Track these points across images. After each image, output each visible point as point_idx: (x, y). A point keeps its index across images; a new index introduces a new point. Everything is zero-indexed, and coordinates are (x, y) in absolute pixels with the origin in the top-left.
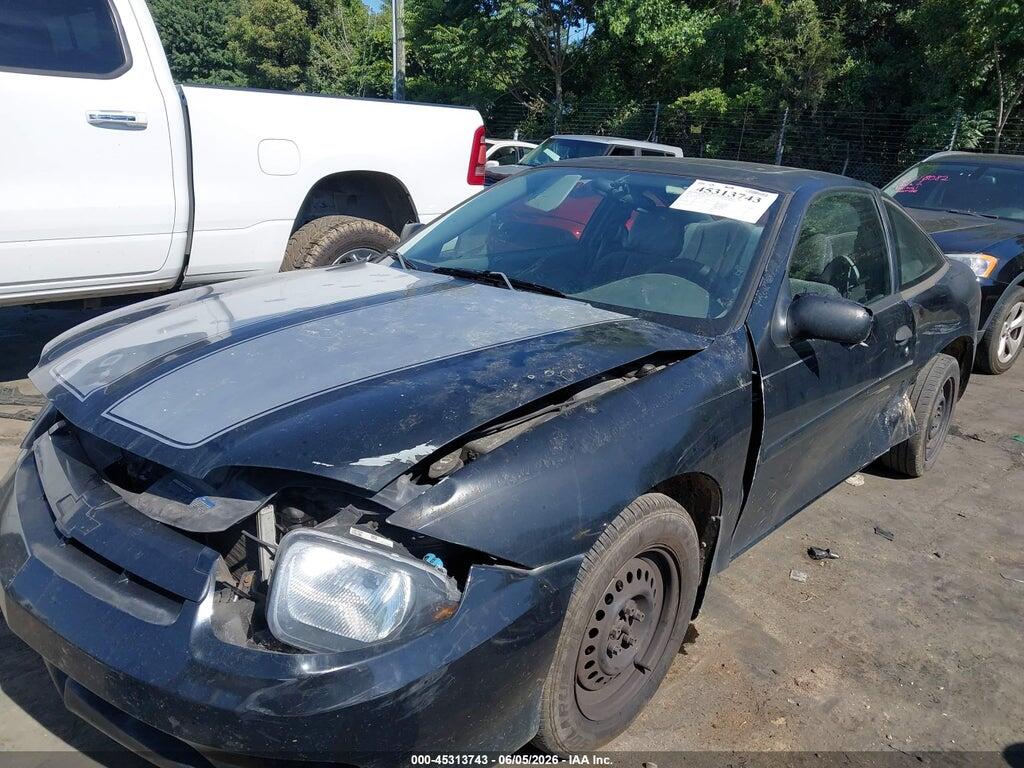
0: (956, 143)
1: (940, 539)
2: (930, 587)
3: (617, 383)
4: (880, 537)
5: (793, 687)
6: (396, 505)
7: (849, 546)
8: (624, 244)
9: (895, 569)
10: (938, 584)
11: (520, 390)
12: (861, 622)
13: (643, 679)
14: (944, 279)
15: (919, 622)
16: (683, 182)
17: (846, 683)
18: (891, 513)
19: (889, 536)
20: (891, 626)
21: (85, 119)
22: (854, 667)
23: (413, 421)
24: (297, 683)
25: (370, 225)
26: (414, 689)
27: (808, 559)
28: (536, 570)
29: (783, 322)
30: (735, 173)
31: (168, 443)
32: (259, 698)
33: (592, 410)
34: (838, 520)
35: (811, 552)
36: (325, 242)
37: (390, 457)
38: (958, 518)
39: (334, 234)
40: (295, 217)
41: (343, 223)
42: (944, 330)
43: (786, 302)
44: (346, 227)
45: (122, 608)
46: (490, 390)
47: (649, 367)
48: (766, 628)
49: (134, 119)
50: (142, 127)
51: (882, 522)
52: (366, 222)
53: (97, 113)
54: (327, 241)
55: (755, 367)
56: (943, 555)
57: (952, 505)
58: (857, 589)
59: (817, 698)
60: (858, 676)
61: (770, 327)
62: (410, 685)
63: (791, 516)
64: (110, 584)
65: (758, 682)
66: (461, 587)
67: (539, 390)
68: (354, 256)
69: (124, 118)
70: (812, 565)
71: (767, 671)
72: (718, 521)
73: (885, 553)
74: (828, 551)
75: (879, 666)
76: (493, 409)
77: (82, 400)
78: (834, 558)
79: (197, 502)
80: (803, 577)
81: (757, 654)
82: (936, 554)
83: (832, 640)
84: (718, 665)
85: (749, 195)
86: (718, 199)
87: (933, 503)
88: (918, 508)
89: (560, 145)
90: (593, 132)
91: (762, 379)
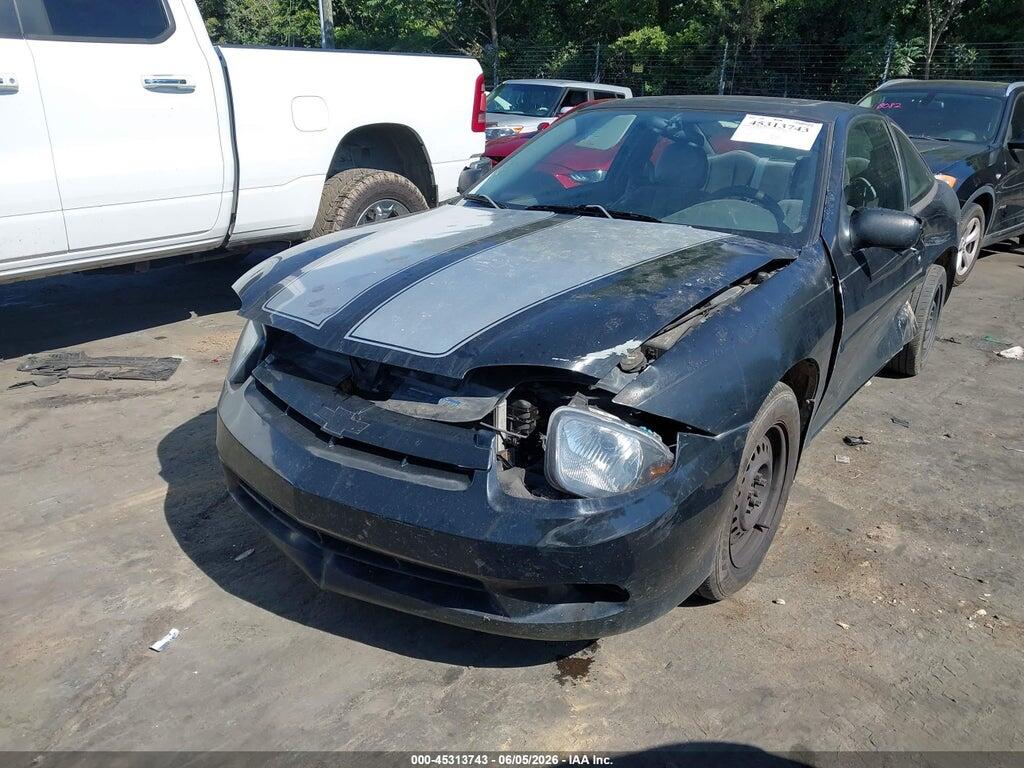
0: (890, 70)
1: (947, 423)
2: (950, 460)
3: (738, 289)
4: (898, 426)
5: (868, 540)
6: (616, 390)
7: (876, 434)
8: (651, 179)
9: (917, 449)
10: (956, 457)
11: (687, 296)
12: (904, 489)
13: (761, 536)
14: (937, 196)
15: (949, 487)
16: (735, 117)
17: (907, 533)
18: (902, 405)
19: (906, 425)
20: (927, 491)
21: (141, 85)
22: (908, 521)
23: (616, 323)
24: (584, 521)
25: (391, 176)
26: (659, 524)
27: (846, 446)
28: (718, 437)
29: (847, 233)
30: (779, 108)
31: (418, 354)
32: (556, 535)
33: (737, 309)
34: (860, 414)
35: (847, 440)
36: (353, 194)
37: (609, 352)
38: (957, 406)
39: (361, 187)
40: (326, 172)
41: (367, 176)
42: (938, 242)
43: (846, 217)
44: (372, 180)
45: (418, 482)
46: (663, 297)
47: (763, 274)
48: (831, 500)
49: (184, 82)
50: (190, 90)
51: (896, 413)
52: (388, 173)
53: (151, 78)
54: (356, 194)
55: (834, 273)
56: (952, 435)
57: (948, 396)
58: (893, 465)
59: (888, 546)
60: (914, 528)
61: (837, 239)
62: (656, 521)
63: (843, 405)
64: (396, 468)
65: (839, 539)
66: (673, 450)
67: (700, 295)
68: (378, 208)
69: (175, 82)
70: (850, 450)
71: (843, 530)
72: (812, 403)
73: (906, 437)
74: (861, 438)
75: (928, 520)
76: (673, 311)
77: (318, 328)
78: (866, 444)
79: (442, 402)
80: (846, 460)
81: (831, 518)
82: (947, 436)
83: (886, 505)
84: (803, 529)
85: (797, 126)
86: (771, 130)
87: (932, 396)
88: (921, 401)
89: (514, 90)
90: (533, 76)
91: (840, 282)
